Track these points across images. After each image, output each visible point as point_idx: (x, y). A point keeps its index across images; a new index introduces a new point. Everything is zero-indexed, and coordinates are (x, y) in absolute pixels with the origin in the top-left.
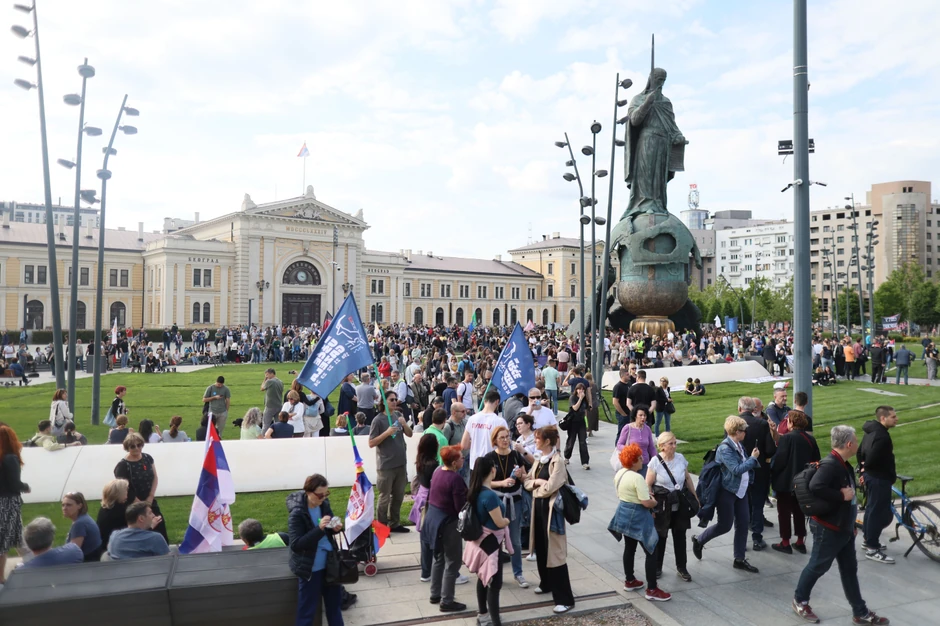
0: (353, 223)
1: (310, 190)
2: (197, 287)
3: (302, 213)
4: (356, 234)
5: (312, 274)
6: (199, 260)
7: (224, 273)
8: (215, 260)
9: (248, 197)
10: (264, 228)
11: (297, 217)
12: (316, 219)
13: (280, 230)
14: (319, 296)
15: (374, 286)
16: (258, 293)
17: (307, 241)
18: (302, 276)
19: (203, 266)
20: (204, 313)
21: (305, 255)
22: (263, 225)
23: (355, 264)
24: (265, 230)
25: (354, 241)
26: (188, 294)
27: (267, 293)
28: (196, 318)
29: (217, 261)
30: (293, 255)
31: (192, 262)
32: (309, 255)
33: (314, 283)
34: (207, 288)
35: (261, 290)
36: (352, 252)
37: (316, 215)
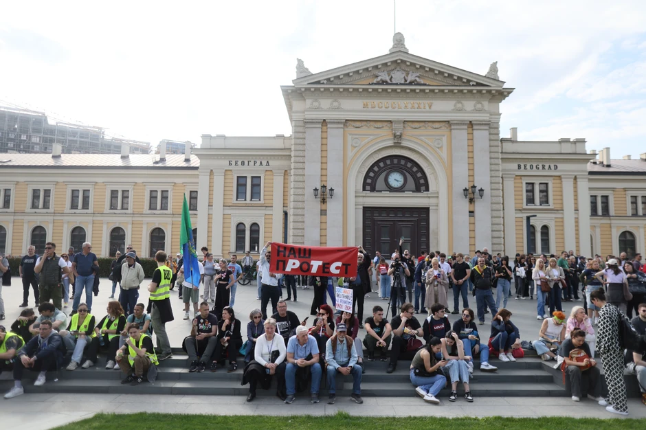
0: (478, 84)
1: (399, 40)
2: (241, 202)
3: (388, 79)
4: (486, 105)
5: (413, 175)
6: (243, 163)
7: (278, 181)
8: (264, 163)
9: (300, 63)
10: (326, 107)
11: (378, 83)
12: (411, 83)
13: (353, 107)
14: (426, 210)
15: (531, 191)
16: (317, 206)
17: (398, 122)
18: (396, 179)
19: (248, 171)
20: (251, 238)
21: (397, 145)
22: (326, 103)
23: (487, 156)
24: (328, 110)
25: (484, 117)
26: (227, 212)
27: (333, 206)
28: (240, 244)
29: (268, 164)
30: (376, 145)
31: (233, 167)
32: (404, 143)
33: (418, 190)
34: (255, 202)
35: (324, 201)
36: (481, 135)
37: (410, 79)
